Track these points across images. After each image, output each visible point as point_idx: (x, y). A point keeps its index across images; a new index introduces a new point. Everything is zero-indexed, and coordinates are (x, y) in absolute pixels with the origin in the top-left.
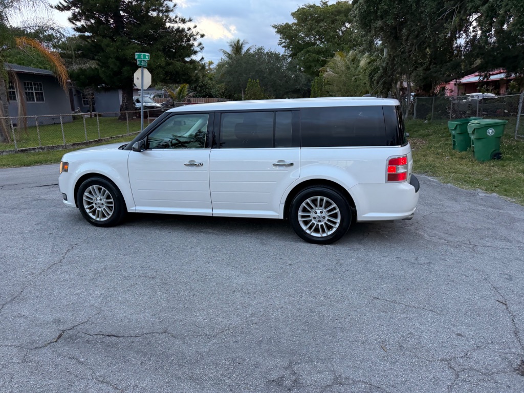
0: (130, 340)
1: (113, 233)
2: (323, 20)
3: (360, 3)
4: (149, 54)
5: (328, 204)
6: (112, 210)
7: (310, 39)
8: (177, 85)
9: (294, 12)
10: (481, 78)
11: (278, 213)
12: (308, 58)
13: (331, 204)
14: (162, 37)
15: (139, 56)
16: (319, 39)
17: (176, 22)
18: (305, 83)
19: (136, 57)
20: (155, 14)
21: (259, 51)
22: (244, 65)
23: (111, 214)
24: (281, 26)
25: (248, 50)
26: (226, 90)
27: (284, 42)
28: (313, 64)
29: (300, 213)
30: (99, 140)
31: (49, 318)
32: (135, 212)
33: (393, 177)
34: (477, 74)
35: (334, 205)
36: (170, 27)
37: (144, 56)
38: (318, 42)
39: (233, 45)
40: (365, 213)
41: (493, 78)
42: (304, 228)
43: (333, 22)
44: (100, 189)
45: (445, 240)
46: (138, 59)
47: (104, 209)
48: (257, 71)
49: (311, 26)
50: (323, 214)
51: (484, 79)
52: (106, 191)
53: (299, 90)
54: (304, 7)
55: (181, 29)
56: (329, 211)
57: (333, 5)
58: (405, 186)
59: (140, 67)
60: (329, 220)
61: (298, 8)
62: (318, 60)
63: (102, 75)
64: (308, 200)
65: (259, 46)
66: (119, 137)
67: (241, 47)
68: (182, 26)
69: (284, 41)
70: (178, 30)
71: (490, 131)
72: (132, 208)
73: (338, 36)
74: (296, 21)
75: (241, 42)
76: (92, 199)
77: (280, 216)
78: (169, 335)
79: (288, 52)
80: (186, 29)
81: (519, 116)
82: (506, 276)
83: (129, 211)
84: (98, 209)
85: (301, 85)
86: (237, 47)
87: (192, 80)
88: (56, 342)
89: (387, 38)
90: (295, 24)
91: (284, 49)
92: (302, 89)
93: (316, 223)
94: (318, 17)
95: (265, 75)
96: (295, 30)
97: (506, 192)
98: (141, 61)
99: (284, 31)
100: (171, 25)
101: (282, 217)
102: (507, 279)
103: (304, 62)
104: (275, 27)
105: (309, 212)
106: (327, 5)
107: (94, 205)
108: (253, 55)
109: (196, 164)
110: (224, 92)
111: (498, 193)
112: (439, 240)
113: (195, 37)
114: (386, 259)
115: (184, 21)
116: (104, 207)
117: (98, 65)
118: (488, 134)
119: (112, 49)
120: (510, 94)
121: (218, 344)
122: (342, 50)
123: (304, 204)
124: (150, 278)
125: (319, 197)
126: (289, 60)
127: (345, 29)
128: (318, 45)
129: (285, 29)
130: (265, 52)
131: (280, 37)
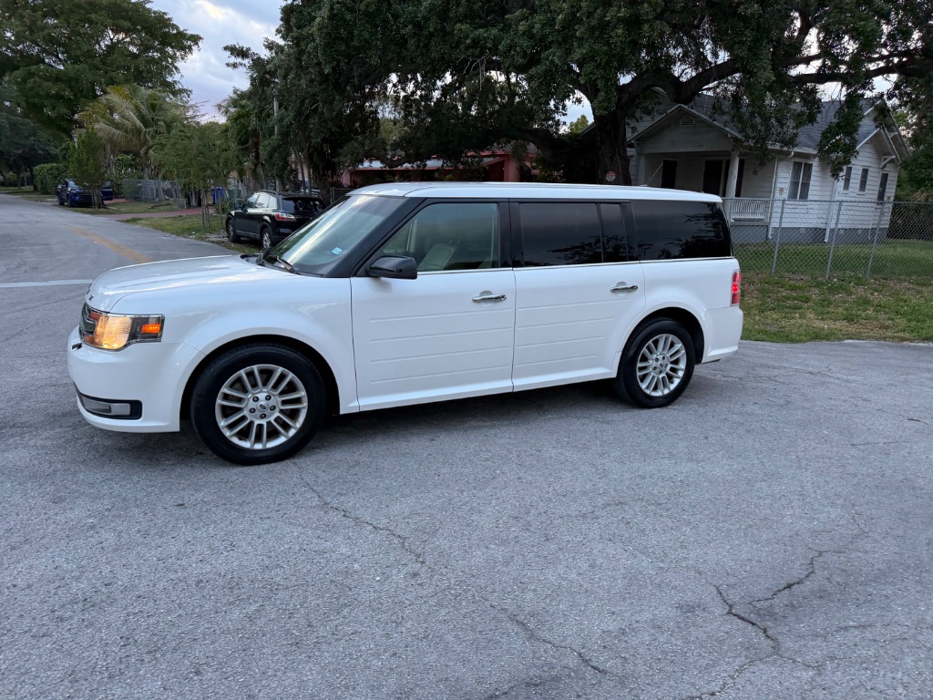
2: (57, 16)
5: (673, 345)
23: (297, 426)
29: (639, 365)
32: (357, 411)
35: (680, 346)
40: (709, 351)
42: (643, 386)
47: (278, 419)
50: (666, 361)
52: (286, 375)
56: (672, 356)
60: (671, 369)
62: (58, 97)
64: (651, 342)
72: (351, 404)
83: (342, 412)
101: (615, 374)
105: (649, 360)
109: (494, 298)
116: (277, 414)
123: (644, 349)
125: (663, 336)
127: (108, 43)
128: (51, 65)
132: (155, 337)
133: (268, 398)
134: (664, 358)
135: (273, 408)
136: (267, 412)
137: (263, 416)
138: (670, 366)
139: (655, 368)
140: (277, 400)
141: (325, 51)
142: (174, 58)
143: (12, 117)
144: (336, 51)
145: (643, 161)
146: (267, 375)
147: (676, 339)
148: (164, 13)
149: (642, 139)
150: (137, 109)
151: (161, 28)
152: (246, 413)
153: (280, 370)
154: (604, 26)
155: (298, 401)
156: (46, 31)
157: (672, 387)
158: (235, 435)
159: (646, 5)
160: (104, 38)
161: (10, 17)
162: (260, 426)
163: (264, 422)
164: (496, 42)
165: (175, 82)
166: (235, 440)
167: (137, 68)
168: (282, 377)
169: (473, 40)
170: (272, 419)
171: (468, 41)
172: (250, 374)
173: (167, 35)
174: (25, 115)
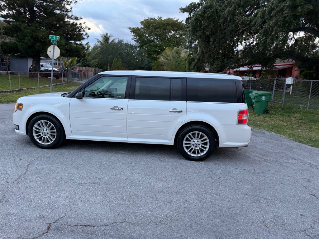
0: (103, 228)
1: (56, 154)
2: (159, 28)
3: (192, 20)
4: (59, 37)
5: (202, 136)
6: (54, 138)
7: (151, 38)
8: (69, 58)
9: (142, 21)
10: (249, 69)
11: (170, 141)
12: (149, 49)
13: (203, 137)
14: (62, 27)
15: (52, 37)
16: (156, 39)
17: (72, 19)
18: (147, 63)
19: (50, 38)
20: (58, 12)
21: (121, 42)
23: (54, 140)
24: (134, 29)
25: (113, 41)
26: (99, 63)
27: (135, 38)
28: (152, 53)
29: (184, 142)
30: (19, 90)
31: (35, 215)
32: (72, 139)
33: (241, 122)
34: (247, 66)
35: (206, 137)
36: (67, 21)
37: (56, 38)
38: (155, 40)
39: (104, 36)
40: (224, 143)
41: (255, 69)
42: (187, 151)
43: (165, 29)
44: (46, 123)
45: (263, 159)
46: (51, 39)
47: (49, 137)
48: (119, 53)
49: (152, 30)
50: (199, 143)
51: (250, 69)
52: (51, 124)
53: (143, 67)
54: (148, 19)
55: (75, 23)
56: (202, 141)
57: (165, 20)
58: (246, 127)
59: (53, 44)
60: (202, 146)
61: (145, 19)
62: (155, 51)
63: (20, 47)
64: (190, 134)
65: (120, 39)
66: (32, 88)
67: (108, 38)
68: (76, 22)
69: (135, 37)
70: (73, 24)
71: (263, 98)
72: (69, 136)
73: (167, 38)
74: (143, 27)
75: (108, 35)
76: (40, 130)
77: (172, 143)
78: (128, 224)
79: (138, 44)
80: (78, 24)
81: (274, 90)
82: (306, 180)
83: (67, 138)
84: (44, 136)
85: (144, 64)
86: (106, 38)
87: (81, 56)
88: (47, 232)
89: (203, 42)
90: (142, 28)
91: (135, 42)
93: (194, 148)
94: (156, 26)
95: (124, 57)
96: (142, 32)
97: (278, 132)
98: (53, 41)
99: (135, 31)
100: (69, 20)
101: (172, 144)
102: (307, 181)
103: (148, 51)
104: (130, 28)
105: (190, 141)
106: (161, 19)
107: (41, 133)
108: (117, 44)
109: (118, 109)
110: (97, 65)
111: (274, 132)
112: (260, 159)
113: (84, 29)
114: (238, 170)
115: (77, 19)
116: (49, 135)
117: (17, 40)
118: (262, 99)
119: (29, 31)
120: (262, 78)
121: (164, 228)
122: (170, 46)
123: (187, 136)
124: (97, 184)
125: (197, 132)
126: (138, 49)
127: (171, 35)
128: (155, 42)
129: (136, 30)
130: (124, 43)
131: (133, 35)
132: (21, 109)
133: (46, 130)
134: (198, 141)
135: (47, 133)
136: (46, 134)
137: (45, 135)
139: (193, 145)
140: (49, 131)
153: (49, 123)
155: (54, 132)
157: (202, 154)
158: (38, 139)
169: (242, 21)
171: (240, 22)
172: (42, 123)
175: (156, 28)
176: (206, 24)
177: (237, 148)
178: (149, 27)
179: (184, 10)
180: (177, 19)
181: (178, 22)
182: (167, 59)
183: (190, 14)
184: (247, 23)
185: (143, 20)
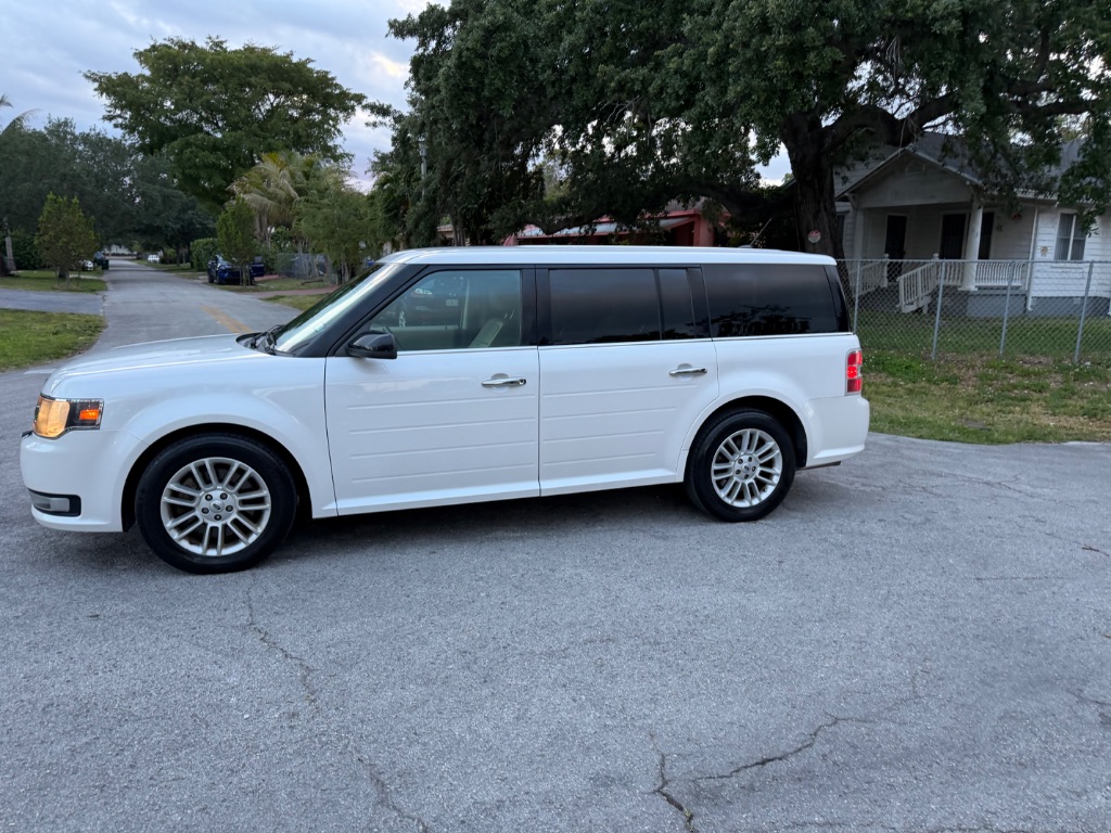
2: (217, 81)
5: (762, 443)
6: (260, 521)
9: (142, 50)
12: (189, 159)
13: (766, 443)
16: (207, 121)
21: (60, 130)
22: (24, 159)
23: (259, 531)
24: (109, 79)
27: (119, 116)
28: (203, 174)
29: (714, 467)
32: (335, 515)
33: (851, 386)
35: (772, 444)
38: (208, 128)
40: (816, 453)
42: (721, 493)
43: (242, 87)
44: (223, 467)
47: (235, 522)
48: (65, 175)
49: (191, 89)
50: (753, 463)
52: (244, 470)
54: (169, 43)
56: (761, 457)
57: (236, 52)
58: (860, 401)
60: (761, 473)
61: (152, 43)
62: (215, 167)
64: (730, 439)
69: (118, 112)
73: (254, 119)
74: (147, 73)
76: (193, 498)
77: (679, 476)
83: (315, 516)
90: (143, 77)
91: (120, 131)
92: (167, 227)
93: (740, 482)
94: (205, 72)
96: (148, 92)
99: (116, 88)
101: (681, 478)
103: (181, 166)
104: (92, 77)
105: (729, 461)
106: (223, 48)
109: (510, 382)
116: (236, 516)
122: (274, 149)
123: (721, 448)
125: (748, 431)
126: (138, 158)
127: (268, 107)
128: (208, 133)
129: (119, 85)
130: (77, 133)
131: (108, 102)
132: (93, 424)
133: (223, 497)
134: (750, 459)
135: (229, 509)
136: (223, 513)
137: (218, 518)
138: (759, 469)
139: (738, 472)
140: (234, 499)
141: (452, 104)
142: (336, 119)
143: (165, 190)
144: (464, 103)
145: (860, 218)
146: (221, 469)
147: (766, 436)
148: (327, 73)
149: (859, 191)
150: (293, 176)
151: (323, 89)
152: (197, 513)
153: (237, 464)
154: (761, 58)
155: (261, 501)
156: (205, 98)
157: (764, 496)
158: (184, 538)
159: (811, 29)
160: (264, 102)
161: (171, 85)
162: (214, 529)
163: (219, 524)
164: (645, 83)
165: (336, 146)
166: (185, 544)
167: (296, 133)
168: (241, 472)
169: (619, 82)
170: (228, 522)
171: (613, 84)
172: (202, 469)
173: (330, 95)
174: (180, 187)
175: (205, 82)
176: (498, 83)
177: (838, 463)
178: (177, 76)
179: (401, 29)
180: (288, 52)
181: (290, 63)
182: (272, 197)
183: (423, 44)
184: (636, 88)
185: (148, 47)
